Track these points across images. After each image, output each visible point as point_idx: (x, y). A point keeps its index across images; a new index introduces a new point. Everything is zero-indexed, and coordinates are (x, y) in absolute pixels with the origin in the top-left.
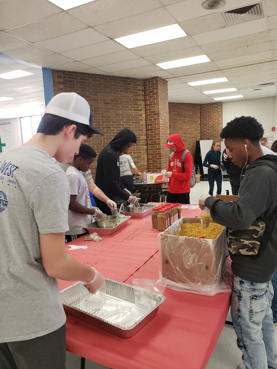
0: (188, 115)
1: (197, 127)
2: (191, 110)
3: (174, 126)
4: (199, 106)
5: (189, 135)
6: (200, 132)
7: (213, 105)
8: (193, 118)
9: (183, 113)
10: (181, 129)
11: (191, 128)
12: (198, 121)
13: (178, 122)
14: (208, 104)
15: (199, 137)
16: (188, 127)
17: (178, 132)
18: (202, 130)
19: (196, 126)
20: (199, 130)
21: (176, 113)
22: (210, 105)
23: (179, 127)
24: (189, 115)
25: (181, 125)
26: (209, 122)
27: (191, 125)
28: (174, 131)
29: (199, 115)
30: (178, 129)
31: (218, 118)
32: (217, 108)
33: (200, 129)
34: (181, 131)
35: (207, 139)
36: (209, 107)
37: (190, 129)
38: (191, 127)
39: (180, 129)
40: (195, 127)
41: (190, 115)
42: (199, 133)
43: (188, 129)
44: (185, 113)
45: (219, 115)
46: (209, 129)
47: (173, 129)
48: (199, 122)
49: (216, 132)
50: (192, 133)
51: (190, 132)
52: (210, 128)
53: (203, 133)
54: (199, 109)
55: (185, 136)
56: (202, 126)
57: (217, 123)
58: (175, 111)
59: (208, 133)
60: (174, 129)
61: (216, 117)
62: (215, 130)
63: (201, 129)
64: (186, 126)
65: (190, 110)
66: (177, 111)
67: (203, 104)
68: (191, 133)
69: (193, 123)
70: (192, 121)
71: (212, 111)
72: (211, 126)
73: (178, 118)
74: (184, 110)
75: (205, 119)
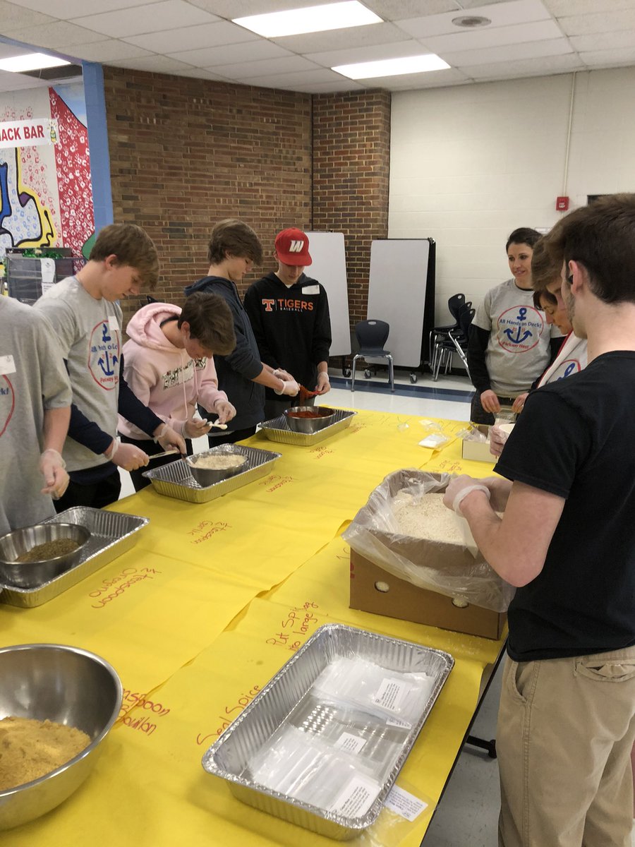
0: (256, 131)
1: (296, 181)
2: (271, 115)
3: (191, 169)
4: (306, 101)
5: (260, 211)
6: (307, 200)
7: (356, 99)
8: (276, 145)
9: (236, 123)
10: (227, 183)
11: (270, 185)
12: (299, 159)
13: (209, 158)
14: (340, 94)
15: (305, 220)
16: (257, 179)
17: (213, 195)
18: (318, 194)
19: (295, 176)
20: (305, 193)
21: (203, 120)
22: (346, 100)
23: (217, 176)
24: (262, 132)
25: (226, 170)
26: (341, 164)
27: (272, 172)
28: (193, 188)
29: (306, 136)
30: (210, 183)
31: (371, 151)
32: (367, 110)
33: (308, 189)
34: (224, 190)
35: (330, 227)
36: (343, 106)
37: (265, 185)
38: (268, 179)
39: (220, 183)
40: (285, 180)
41: (268, 133)
42: (306, 205)
43: (256, 184)
44: (242, 124)
45: (372, 139)
46: (338, 193)
47: (187, 181)
48: (306, 162)
49: (363, 204)
50: (275, 203)
51: (264, 199)
52: (343, 187)
53: (318, 205)
54: (307, 113)
55: (244, 214)
56: (318, 177)
57: (364, 169)
58: (197, 114)
59: (333, 204)
60: (194, 181)
61: (364, 146)
62: (357, 198)
63: (312, 188)
64: (248, 173)
65: (266, 115)
66: (206, 114)
67: (323, 96)
68: (268, 203)
69: (281, 163)
70: (274, 157)
71: (352, 123)
72: (345, 181)
73: (211, 140)
74: (239, 112)
75: (328, 154)
